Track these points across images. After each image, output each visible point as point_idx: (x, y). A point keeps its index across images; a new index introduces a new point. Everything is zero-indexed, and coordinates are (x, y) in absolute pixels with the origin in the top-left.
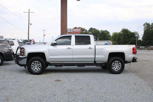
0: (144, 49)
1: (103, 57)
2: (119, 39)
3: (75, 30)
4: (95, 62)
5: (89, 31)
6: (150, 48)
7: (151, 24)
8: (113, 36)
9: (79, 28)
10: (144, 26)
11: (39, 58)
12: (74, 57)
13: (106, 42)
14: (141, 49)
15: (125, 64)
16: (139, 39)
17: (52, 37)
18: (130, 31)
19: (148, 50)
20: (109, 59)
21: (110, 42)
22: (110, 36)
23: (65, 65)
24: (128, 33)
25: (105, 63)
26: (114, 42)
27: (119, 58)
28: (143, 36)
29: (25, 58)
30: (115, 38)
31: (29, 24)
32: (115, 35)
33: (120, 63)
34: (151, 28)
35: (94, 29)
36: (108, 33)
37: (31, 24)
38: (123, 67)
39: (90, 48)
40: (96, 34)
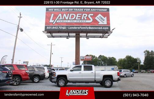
0: (145, 73)
1: (100, 78)
2: (124, 64)
3: (87, 57)
4: (95, 80)
5: (98, 58)
6: (150, 72)
7: (150, 51)
8: (119, 62)
9: (90, 55)
10: (144, 53)
11: (63, 78)
12: (83, 77)
13: (113, 67)
14: (142, 73)
15: (113, 82)
16: (141, 64)
17: (68, 63)
18: (133, 57)
19: (148, 73)
20: (103, 79)
21: (116, 67)
22: (116, 62)
23: (78, 82)
24: (132, 59)
25: (101, 81)
26: (120, 67)
27: (109, 78)
28: (144, 62)
29: (55, 78)
30: (120, 64)
31: (51, 54)
32: (121, 61)
33: (110, 81)
34: (151, 55)
35: (103, 56)
36: (115, 59)
37: (52, 54)
38: (112, 84)
39: (92, 73)
40: (105, 60)
